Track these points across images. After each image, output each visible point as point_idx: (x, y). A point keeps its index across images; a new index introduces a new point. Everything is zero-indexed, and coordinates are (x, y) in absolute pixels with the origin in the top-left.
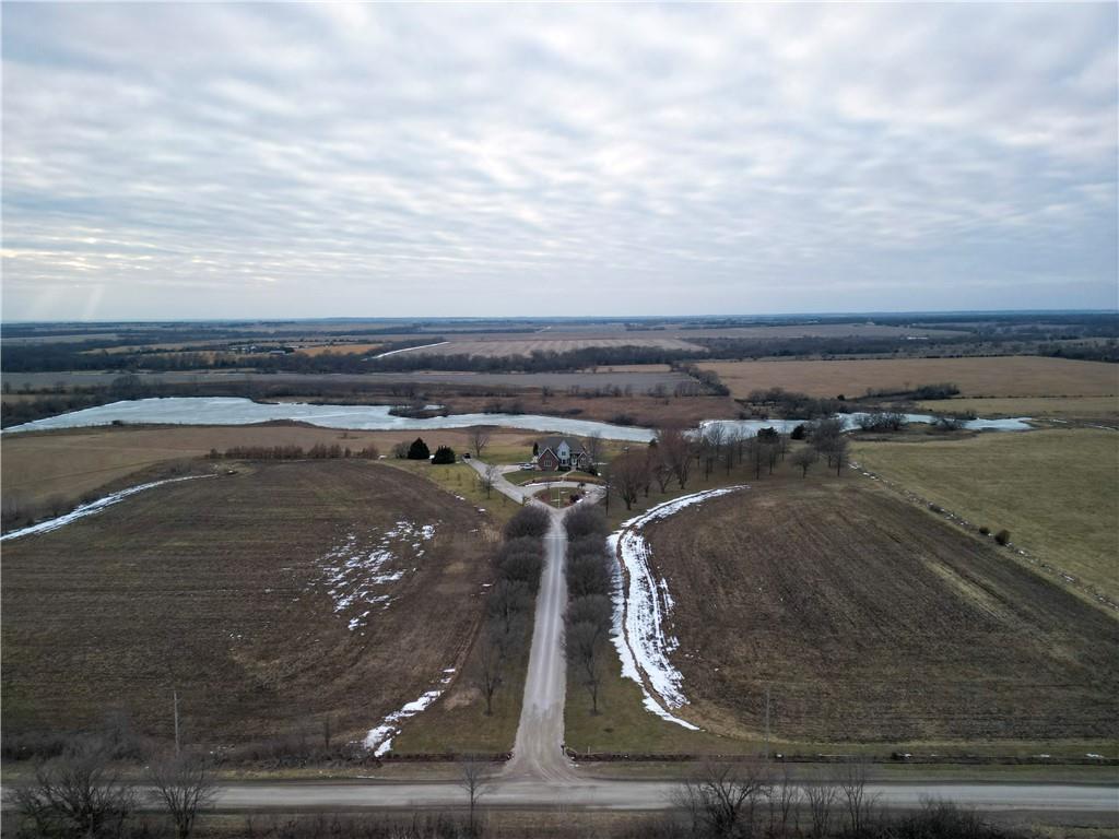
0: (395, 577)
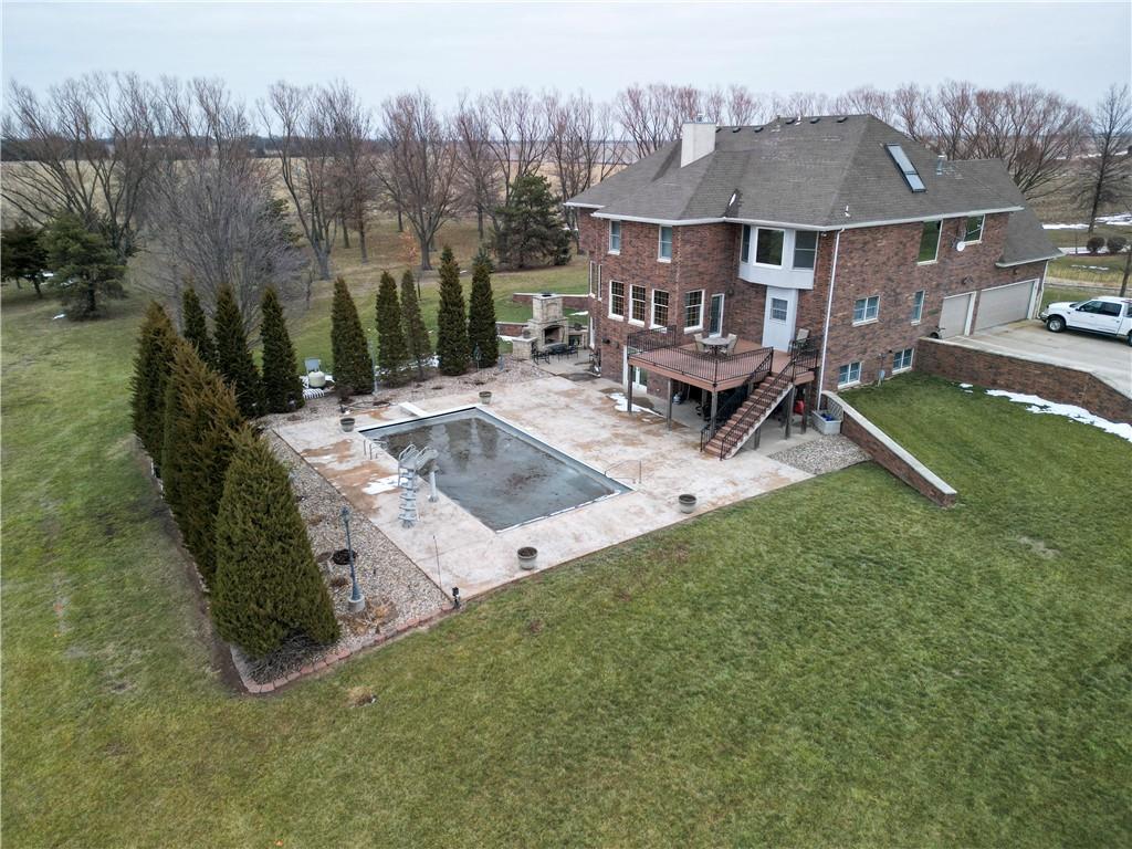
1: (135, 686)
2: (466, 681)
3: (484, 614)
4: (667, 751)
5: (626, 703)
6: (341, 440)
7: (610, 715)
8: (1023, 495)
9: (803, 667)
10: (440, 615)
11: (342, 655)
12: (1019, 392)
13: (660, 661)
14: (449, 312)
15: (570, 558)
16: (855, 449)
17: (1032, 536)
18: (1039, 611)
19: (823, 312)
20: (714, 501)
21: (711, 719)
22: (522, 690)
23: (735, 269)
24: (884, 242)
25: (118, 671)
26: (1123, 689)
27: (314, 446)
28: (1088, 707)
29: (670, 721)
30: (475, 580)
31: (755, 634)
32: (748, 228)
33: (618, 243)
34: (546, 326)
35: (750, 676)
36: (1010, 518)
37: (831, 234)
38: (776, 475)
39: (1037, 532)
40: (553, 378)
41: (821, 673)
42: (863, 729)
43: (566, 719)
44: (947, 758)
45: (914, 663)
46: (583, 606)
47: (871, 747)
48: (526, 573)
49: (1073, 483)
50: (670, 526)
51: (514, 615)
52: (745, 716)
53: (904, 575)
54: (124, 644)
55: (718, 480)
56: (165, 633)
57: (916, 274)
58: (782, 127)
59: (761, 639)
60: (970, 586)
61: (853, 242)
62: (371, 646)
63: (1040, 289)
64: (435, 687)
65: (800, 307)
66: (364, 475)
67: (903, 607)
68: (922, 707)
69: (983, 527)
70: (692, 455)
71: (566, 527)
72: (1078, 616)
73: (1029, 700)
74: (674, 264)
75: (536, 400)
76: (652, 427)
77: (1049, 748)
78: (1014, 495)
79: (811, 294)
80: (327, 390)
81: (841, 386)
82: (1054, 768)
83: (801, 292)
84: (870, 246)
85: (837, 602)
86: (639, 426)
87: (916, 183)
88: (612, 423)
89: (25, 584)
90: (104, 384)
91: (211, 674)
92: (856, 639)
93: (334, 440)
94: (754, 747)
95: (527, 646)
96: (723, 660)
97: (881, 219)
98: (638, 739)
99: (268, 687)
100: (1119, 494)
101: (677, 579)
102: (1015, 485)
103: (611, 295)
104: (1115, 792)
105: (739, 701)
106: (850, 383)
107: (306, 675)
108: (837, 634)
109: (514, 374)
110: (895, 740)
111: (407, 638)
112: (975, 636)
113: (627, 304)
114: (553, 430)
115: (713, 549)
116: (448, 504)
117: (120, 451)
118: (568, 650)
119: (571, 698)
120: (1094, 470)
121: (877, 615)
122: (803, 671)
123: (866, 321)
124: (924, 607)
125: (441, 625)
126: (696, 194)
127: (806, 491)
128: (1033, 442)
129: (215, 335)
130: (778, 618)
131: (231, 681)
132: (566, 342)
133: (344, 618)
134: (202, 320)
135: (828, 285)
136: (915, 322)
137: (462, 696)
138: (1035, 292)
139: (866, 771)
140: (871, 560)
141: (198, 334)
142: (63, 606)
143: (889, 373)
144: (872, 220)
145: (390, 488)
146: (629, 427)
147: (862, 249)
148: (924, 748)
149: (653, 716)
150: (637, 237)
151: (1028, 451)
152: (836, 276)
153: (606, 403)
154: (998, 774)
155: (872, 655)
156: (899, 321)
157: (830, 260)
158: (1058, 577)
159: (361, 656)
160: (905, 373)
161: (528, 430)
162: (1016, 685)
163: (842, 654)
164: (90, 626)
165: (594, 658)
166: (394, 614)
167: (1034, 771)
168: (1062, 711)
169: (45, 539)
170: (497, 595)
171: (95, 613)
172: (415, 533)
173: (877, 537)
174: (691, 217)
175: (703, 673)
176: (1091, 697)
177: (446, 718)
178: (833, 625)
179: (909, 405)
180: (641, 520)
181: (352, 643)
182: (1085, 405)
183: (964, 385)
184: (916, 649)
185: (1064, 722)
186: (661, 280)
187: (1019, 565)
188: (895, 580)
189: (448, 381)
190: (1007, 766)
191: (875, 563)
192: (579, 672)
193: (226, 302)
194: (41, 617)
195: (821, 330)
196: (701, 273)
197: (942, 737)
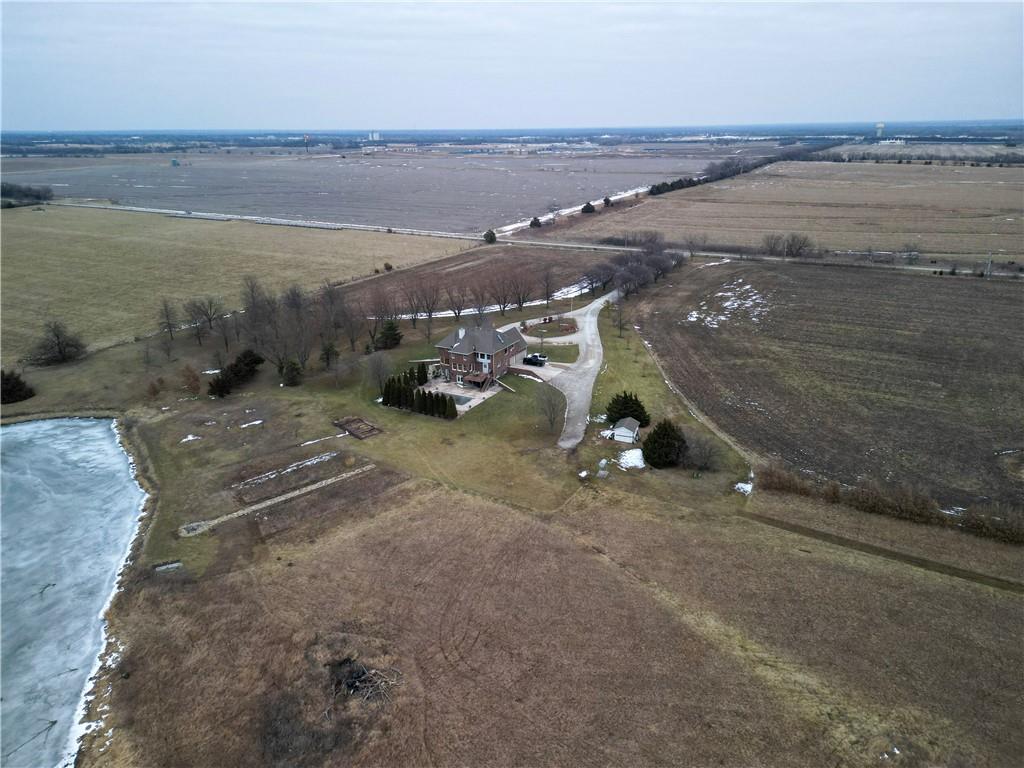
0: (720, 294)
12: (522, 374)
16: (501, 387)
19: (493, 366)
23: (477, 359)
24: (500, 353)
32: (478, 353)
37: (493, 355)
38: (491, 394)
55: (483, 396)
57: (505, 356)
58: (477, 330)
61: (496, 355)
65: (489, 366)
70: (478, 393)
74: (466, 361)
75: (443, 387)
81: (497, 378)
83: (489, 363)
87: (503, 341)
103: (452, 366)
113: (457, 367)
123: (499, 366)
127: (496, 396)
128: (526, 384)
135: (494, 362)
136: (506, 364)
138: (525, 353)
143: (504, 374)
150: (458, 356)
157: (493, 358)
160: (506, 372)
174: (468, 353)
179: (508, 379)
183: (516, 374)
195: (493, 369)
196: (471, 361)
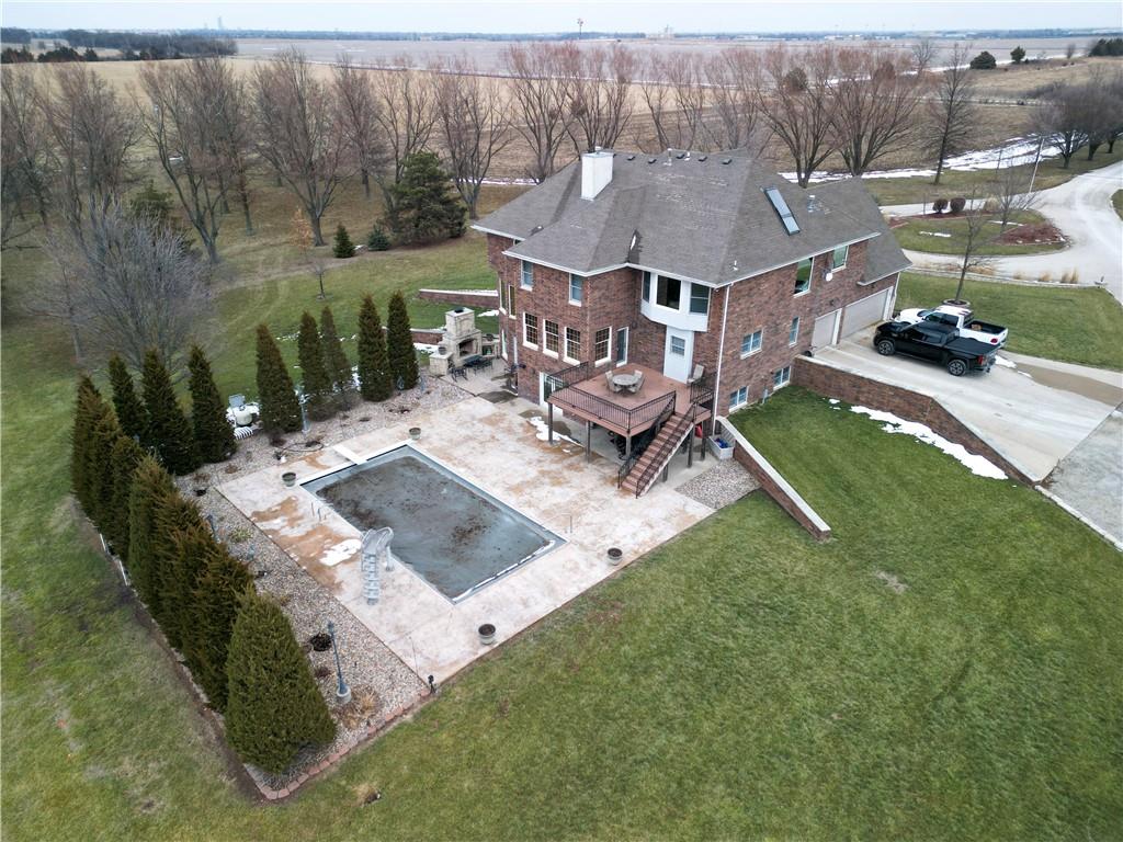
1: (162, 803)
2: (455, 771)
3: (458, 698)
4: (626, 821)
5: (588, 777)
6: (286, 498)
7: (578, 791)
8: (880, 527)
9: (722, 724)
10: (420, 702)
11: (343, 752)
12: (877, 408)
13: (610, 733)
14: (369, 344)
15: (522, 628)
16: (746, 476)
17: (888, 571)
18: (893, 647)
19: (716, 352)
20: (636, 548)
21: (656, 785)
22: (502, 774)
23: (638, 306)
24: (766, 285)
25: (141, 789)
26: (953, 720)
27: (262, 508)
28: (929, 740)
29: (624, 791)
30: (444, 661)
31: (682, 694)
32: (648, 275)
33: (530, 279)
34: (460, 341)
35: (682, 739)
36: (871, 552)
37: (723, 290)
38: (684, 512)
39: (891, 566)
40: (473, 400)
41: (736, 730)
42: (770, 780)
43: (543, 799)
44: (831, 801)
45: (804, 711)
46: (541, 680)
47: (776, 797)
48: (487, 649)
49: (918, 513)
50: (602, 582)
51: (484, 697)
52: (681, 778)
53: (794, 619)
54: (138, 758)
55: (636, 523)
56: (173, 742)
57: (793, 305)
58: (673, 161)
59: (687, 700)
60: (843, 626)
61: (740, 291)
62: (367, 740)
63: (893, 295)
64: (430, 778)
65: (696, 345)
66: (318, 542)
67: (794, 655)
68: (812, 754)
69: (851, 563)
70: (611, 492)
71: (514, 591)
72: (922, 650)
73: (888, 739)
74: (584, 308)
75: (463, 432)
76: (573, 460)
77: (902, 782)
78: (873, 527)
79: (705, 335)
80: (255, 427)
81: (732, 410)
82: (905, 800)
83: (697, 334)
84: (755, 290)
85: (744, 654)
86: (561, 460)
87: (792, 225)
88: (537, 457)
89: (20, 699)
90: (17, 429)
91: (228, 783)
92: (760, 691)
93: (279, 499)
94: (691, 808)
95: (500, 729)
96: (660, 724)
97: (764, 268)
98: (602, 812)
99: (283, 793)
100: (953, 523)
101: (614, 641)
102: (875, 517)
103: (525, 325)
104: (944, 816)
105: (677, 765)
106: (740, 405)
107: (315, 776)
108: (745, 688)
109: (436, 396)
110: (794, 789)
111: (396, 729)
112: (848, 678)
113: (541, 336)
114: (484, 470)
115: (640, 606)
116: (404, 573)
117: (62, 521)
118: (535, 728)
119: (543, 777)
120: (935, 498)
121: (774, 665)
122: (722, 729)
123: (751, 352)
124: (810, 653)
125: (423, 712)
126: (600, 242)
127: (710, 530)
128: (888, 468)
129: (144, 396)
130: (699, 677)
131: (247, 788)
132: (480, 353)
133: (334, 711)
134: (131, 386)
135: (720, 330)
136: (792, 344)
137: (455, 786)
138: (889, 297)
139: (775, 820)
140: (766, 605)
141: (129, 399)
142: (66, 721)
143: (771, 390)
144: (756, 270)
145: (346, 556)
146: (552, 462)
147: (748, 295)
148: (814, 794)
149: (611, 787)
150: (548, 278)
151: (884, 478)
152: (727, 321)
153: (527, 431)
154: (867, 811)
155: (773, 707)
156: (778, 347)
157: (722, 308)
158: (907, 613)
159: (359, 752)
160: (784, 388)
161: (461, 472)
162: (878, 725)
163: (750, 708)
164: (100, 741)
165: (557, 735)
166: (379, 705)
167: (891, 805)
168: (911, 747)
169: (21, 641)
170: (468, 675)
171: (100, 725)
172: (380, 610)
173: (770, 579)
174: (598, 267)
175: (645, 739)
176: (931, 730)
177: (445, 810)
178: (741, 678)
179: (789, 429)
180: (578, 577)
181: (349, 738)
182: (929, 424)
183: (833, 401)
184: (805, 697)
185: (912, 756)
186: (573, 320)
187: (878, 601)
188: (786, 626)
189: (373, 409)
190: (873, 802)
191: (770, 608)
192: (547, 750)
193: (154, 366)
194: (47, 735)
195: (715, 367)
196: (608, 313)
197: (827, 782)
